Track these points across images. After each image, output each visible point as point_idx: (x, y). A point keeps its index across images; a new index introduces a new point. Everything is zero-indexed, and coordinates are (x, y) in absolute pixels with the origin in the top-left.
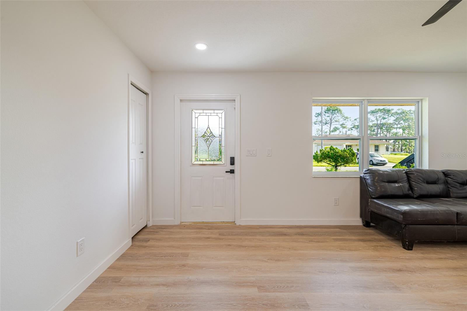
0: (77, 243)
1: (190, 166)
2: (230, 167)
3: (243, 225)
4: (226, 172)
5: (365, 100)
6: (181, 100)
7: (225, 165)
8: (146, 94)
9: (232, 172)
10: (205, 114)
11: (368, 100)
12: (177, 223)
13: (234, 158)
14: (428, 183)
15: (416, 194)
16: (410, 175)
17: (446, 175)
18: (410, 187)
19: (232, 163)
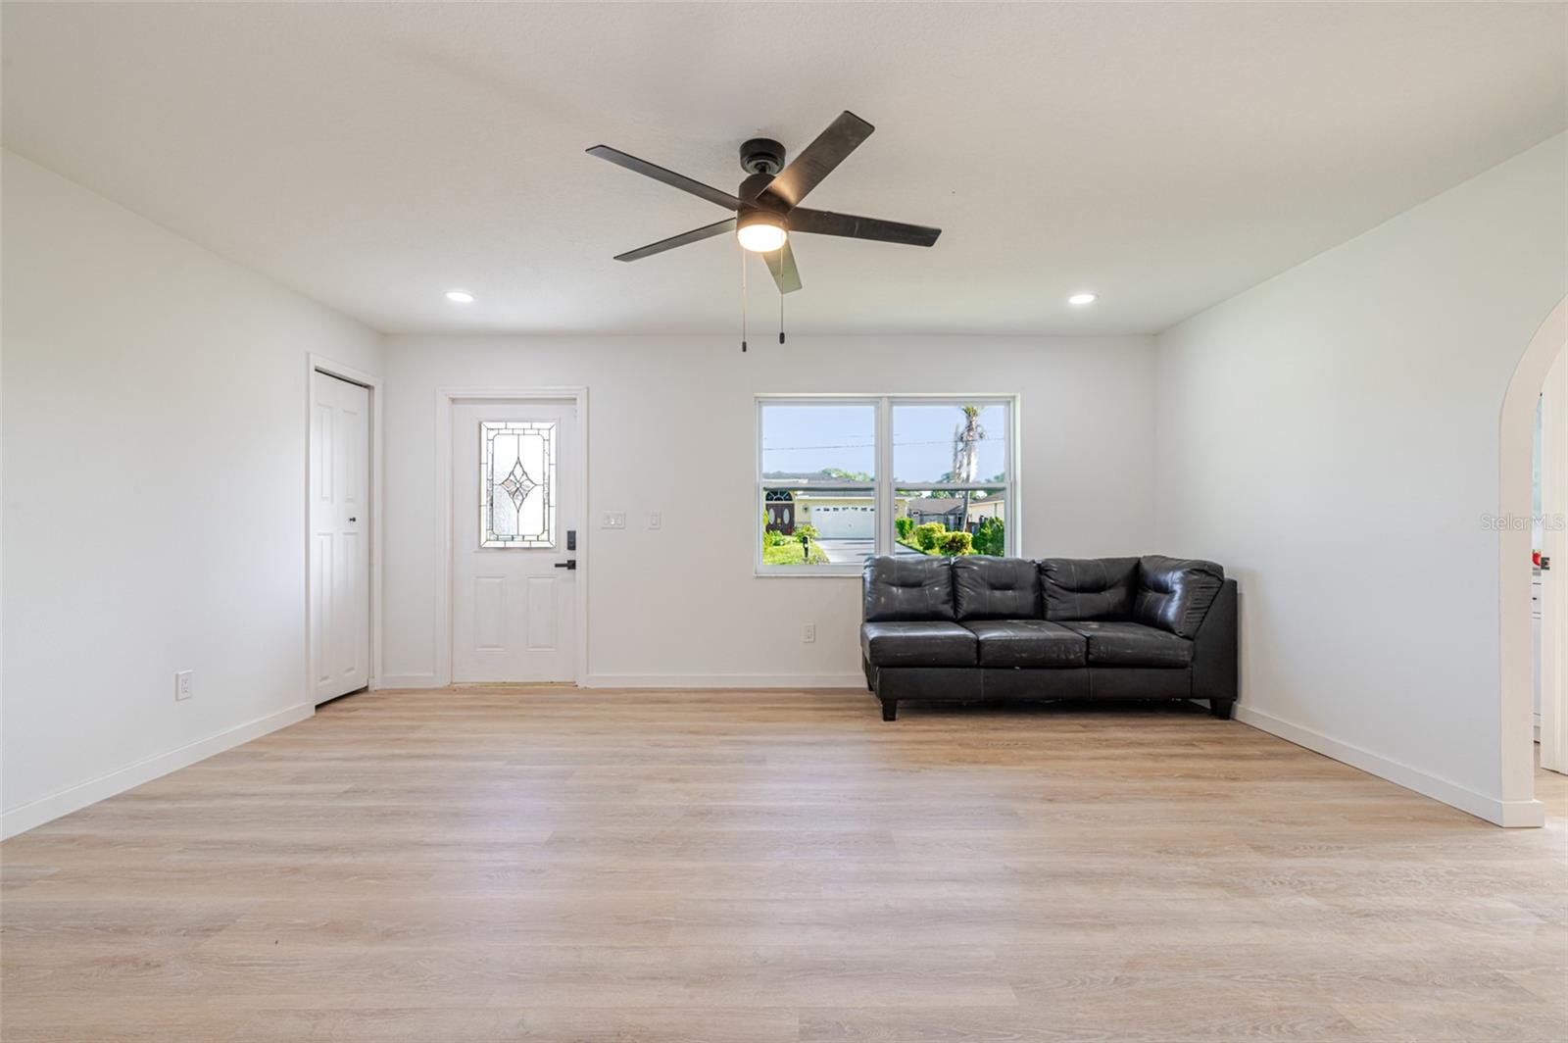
0: (177, 676)
1: (476, 552)
2: (565, 556)
3: (592, 687)
4: (557, 566)
5: (884, 400)
6: (453, 400)
7: (555, 550)
8: (367, 387)
9: (571, 565)
10: (510, 432)
11: (889, 397)
12: (442, 682)
13: (574, 532)
14: (994, 587)
15: (962, 613)
16: (959, 571)
17: (1042, 569)
18: (954, 597)
19: (572, 546)
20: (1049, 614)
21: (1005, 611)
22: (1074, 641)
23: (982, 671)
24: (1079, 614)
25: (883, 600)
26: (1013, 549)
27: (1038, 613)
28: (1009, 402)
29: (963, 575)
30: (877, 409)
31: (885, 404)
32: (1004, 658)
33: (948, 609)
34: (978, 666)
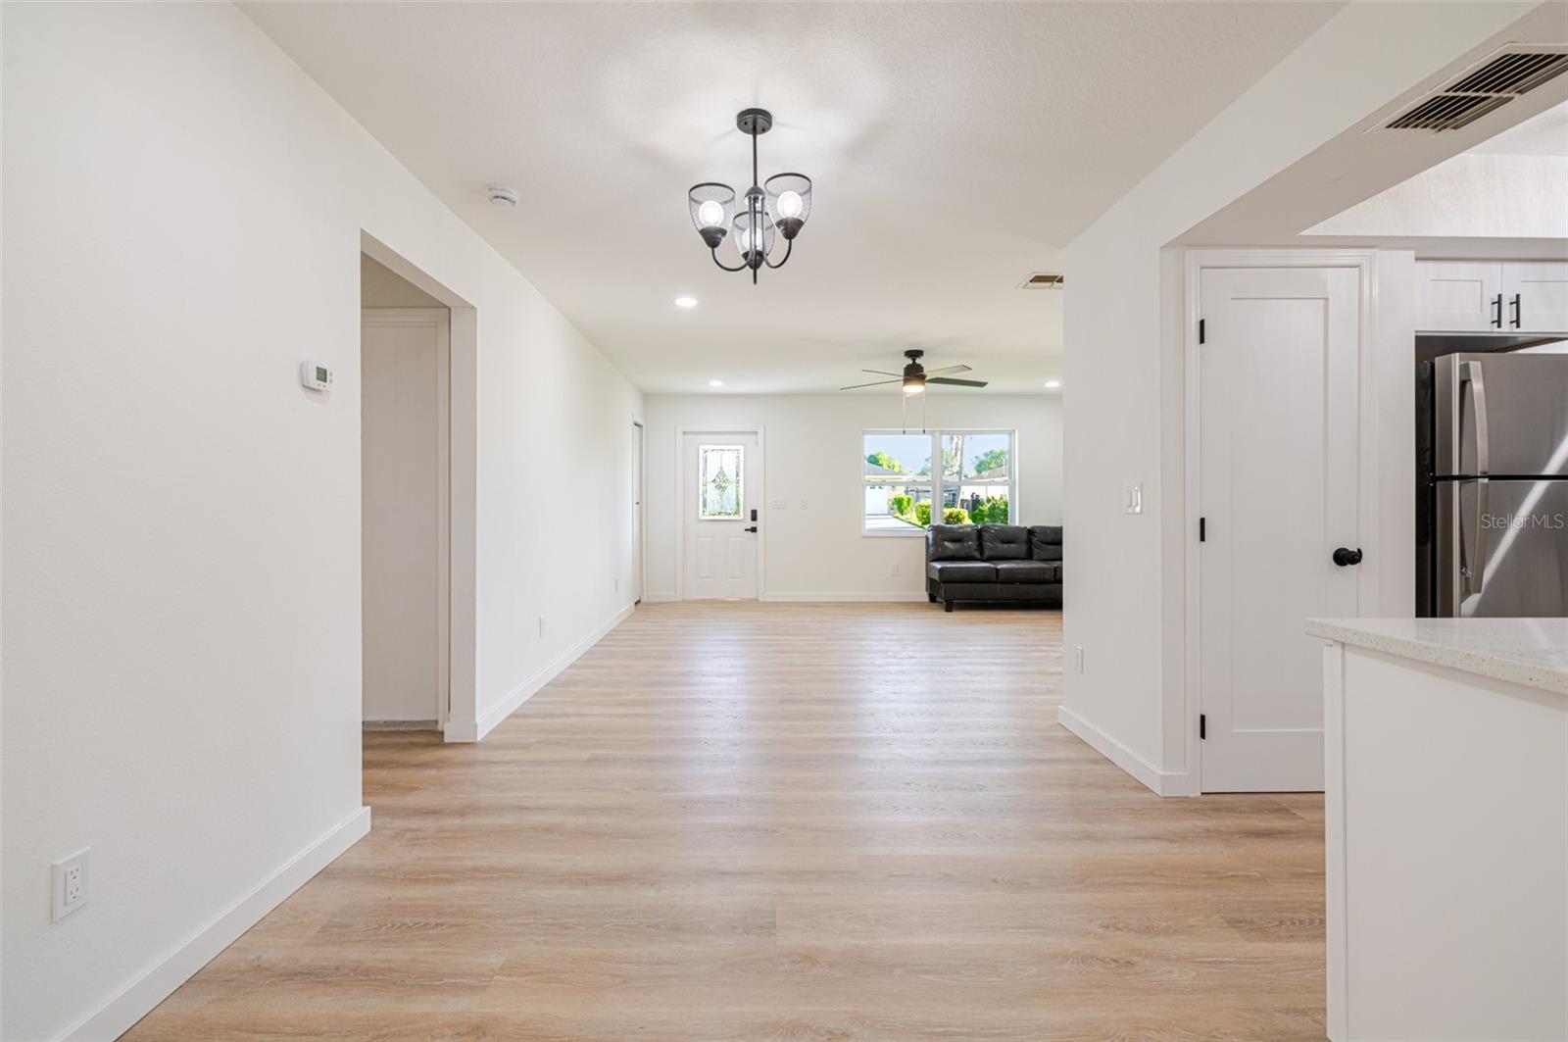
1: (697, 522)
2: (751, 524)
3: (768, 601)
4: (746, 530)
5: (937, 432)
6: (684, 433)
7: (744, 520)
8: (639, 425)
9: (754, 530)
10: (716, 451)
12: (680, 599)
13: (755, 511)
14: (1003, 542)
15: (985, 557)
16: (983, 533)
17: (1031, 532)
18: (981, 548)
19: (754, 518)
20: (1035, 557)
21: (1010, 555)
22: (1048, 569)
23: (999, 585)
24: (1051, 557)
25: (940, 549)
26: (1014, 520)
27: (1029, 557)
28: (1011, 433)
29: (986, 536)
30: (933, 437)
31: (937, 434)
32: (1010, 579)
33: (977, 554)
34: (996, 582)
